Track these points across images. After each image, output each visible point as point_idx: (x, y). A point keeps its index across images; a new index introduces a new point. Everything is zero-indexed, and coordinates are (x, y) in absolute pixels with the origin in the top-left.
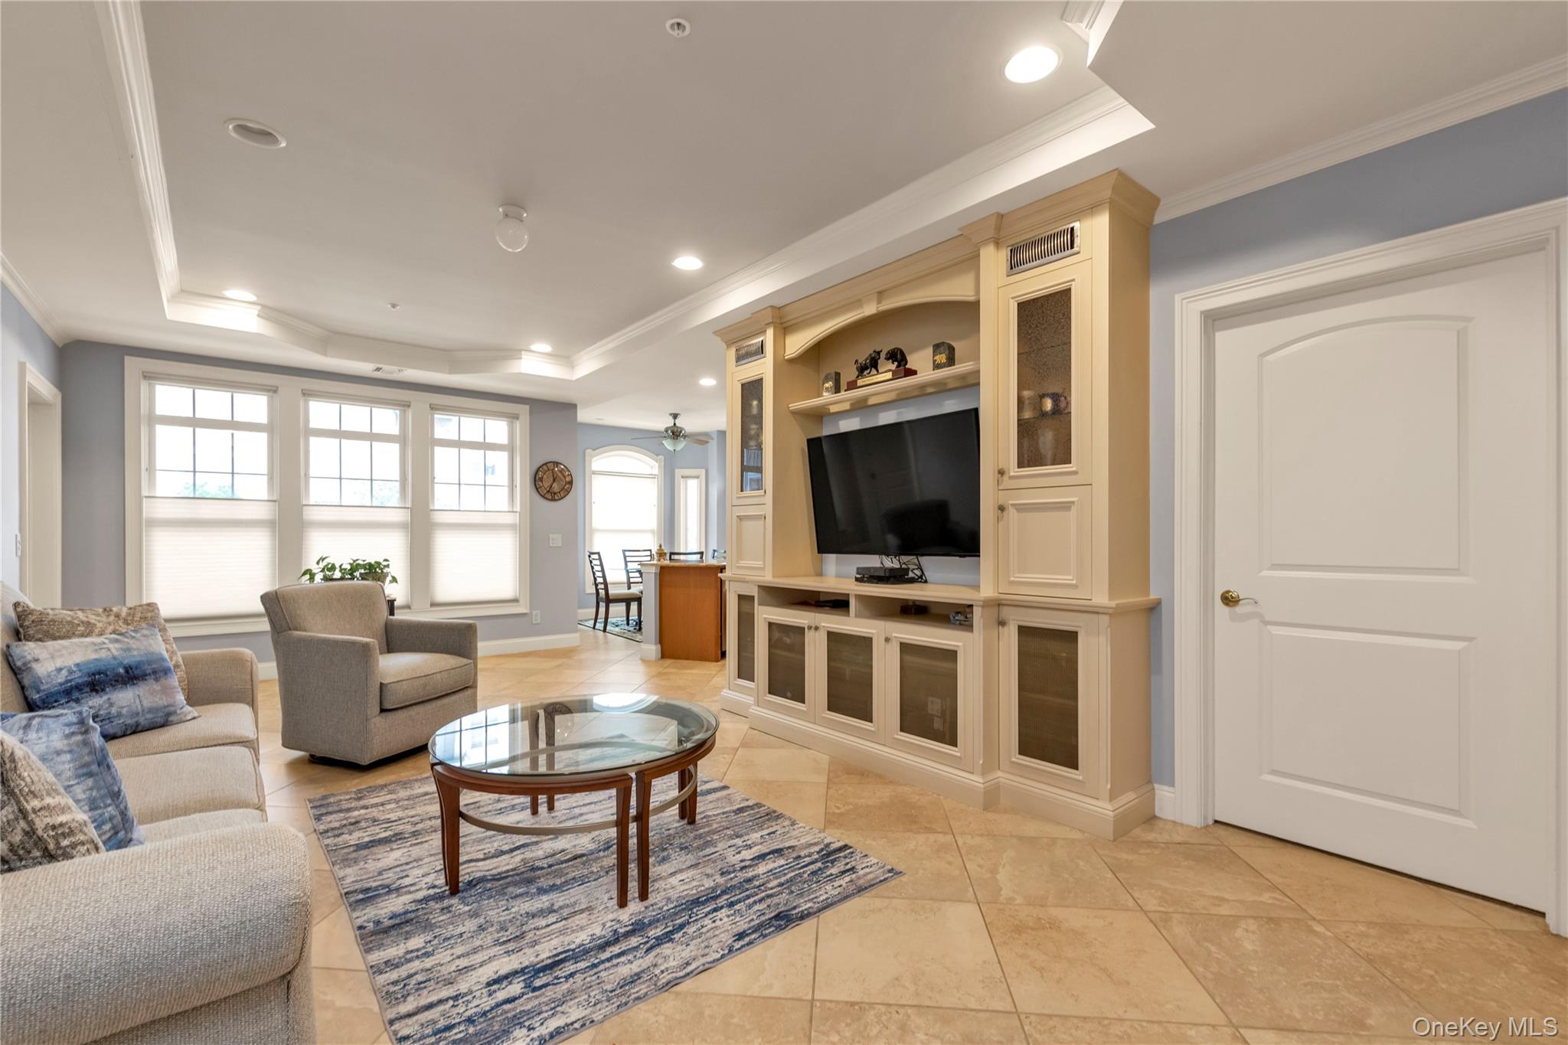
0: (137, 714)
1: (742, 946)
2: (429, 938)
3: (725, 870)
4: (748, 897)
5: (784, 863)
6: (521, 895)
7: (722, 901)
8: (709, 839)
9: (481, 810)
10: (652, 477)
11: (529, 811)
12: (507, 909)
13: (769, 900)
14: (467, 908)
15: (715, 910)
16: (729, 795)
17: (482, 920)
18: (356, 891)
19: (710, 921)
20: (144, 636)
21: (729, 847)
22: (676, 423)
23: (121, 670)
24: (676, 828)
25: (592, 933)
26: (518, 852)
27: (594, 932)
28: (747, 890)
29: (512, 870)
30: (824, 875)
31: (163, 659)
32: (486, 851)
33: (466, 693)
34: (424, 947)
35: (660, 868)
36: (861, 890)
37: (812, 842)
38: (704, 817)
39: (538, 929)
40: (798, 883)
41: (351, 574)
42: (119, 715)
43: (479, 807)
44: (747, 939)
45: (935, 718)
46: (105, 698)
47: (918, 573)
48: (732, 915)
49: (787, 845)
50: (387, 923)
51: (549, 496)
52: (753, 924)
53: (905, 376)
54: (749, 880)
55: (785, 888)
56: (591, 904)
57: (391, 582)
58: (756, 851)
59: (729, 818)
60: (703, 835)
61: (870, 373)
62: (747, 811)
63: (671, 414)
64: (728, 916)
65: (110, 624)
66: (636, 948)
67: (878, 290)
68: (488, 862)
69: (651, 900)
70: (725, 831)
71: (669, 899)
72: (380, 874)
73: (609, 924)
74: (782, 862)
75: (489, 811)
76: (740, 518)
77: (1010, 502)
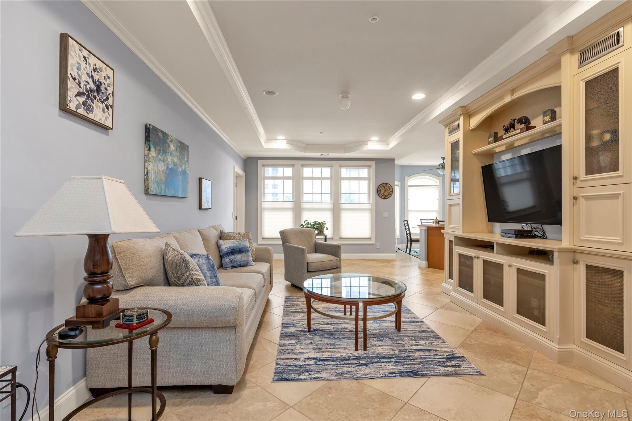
0: (241, 262)
1: (391, 376)
2: (297, 341)
3: (401, 350)
4: (404, 362)
5: (428, 355)
6: (327, 338)
7: (393, 360)
8: (402, 338)
9: (330, 309)
10: (436, 186)
11: (343, 313)
12: (321, 340)
13: (412, 365)
14: (310, 337)
15: (389, 362)
16: (421, 325)
17: (312, 341)
18: (285, 324)
19: (384, 365)
20: (244, 241)
21: (409, 343)
22: (444, 161)
23: (238, 249)
24: (392, 331)
25: (342, 355)
26: (333, 325)
27: (343, 355)
28: (406, 359)
29: (329, 330)
30: (443, 364)
31: (248, 248)
32: (324, 322)
33: (337, 270)
34: (294, 343)
35: (377, 342)
36: (457, 375)
37: (447, 351)
38: (405, 330)
39: (327, 348)
40: (429, 363)
41: (313, 226)
42: (237, 261)
43: (329, 309)
44: (394, 375)
45: (535, 309)
46: (234, 256)
47: (542, 233)
48: (394, 365)
49: (434, 349)
50: (289, 334)
51: (383, 197)
52: (400, 371)
53: (526, 131)
54: (409, 356)
55: (422, 364)
56: (347, 346)
57: (326, 230)
58: (419, 347)
59: (416, 333)
60: (401, 336)
61: (510, 131)
62: (425, 332)
63: (441, 158)
64: (392, 365)
65: (239, 237)
66: (353, 364)
67: (511, 89)
68: (323, 325)
69: (367, 352)
70: (411, 337)
71: (374, 353)
72: (293, 321)
73: (349, 354)
74: (428, 354)
75: (332, 311)
76: (450, 205)
77: (581, 195)
